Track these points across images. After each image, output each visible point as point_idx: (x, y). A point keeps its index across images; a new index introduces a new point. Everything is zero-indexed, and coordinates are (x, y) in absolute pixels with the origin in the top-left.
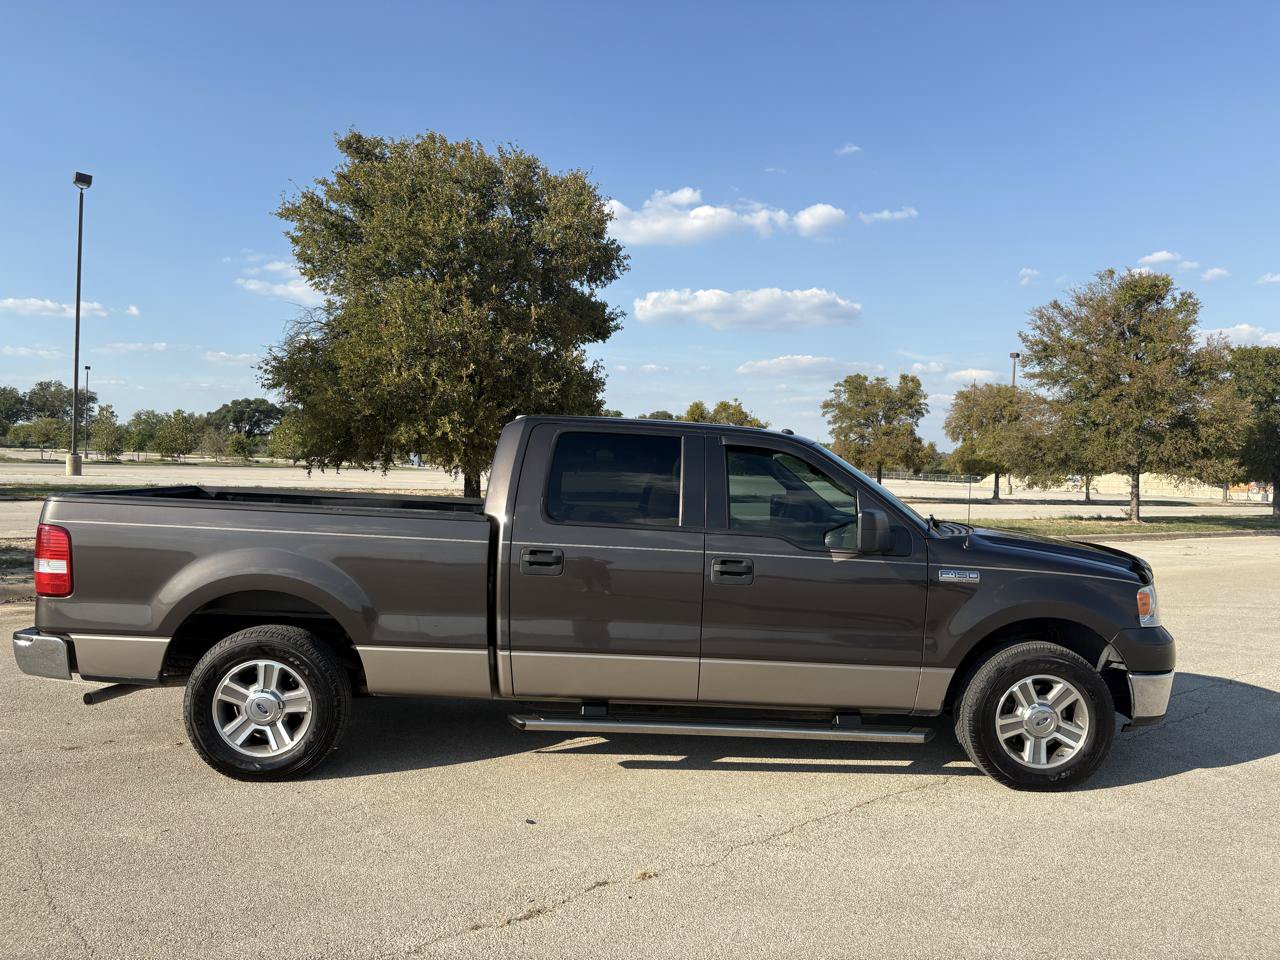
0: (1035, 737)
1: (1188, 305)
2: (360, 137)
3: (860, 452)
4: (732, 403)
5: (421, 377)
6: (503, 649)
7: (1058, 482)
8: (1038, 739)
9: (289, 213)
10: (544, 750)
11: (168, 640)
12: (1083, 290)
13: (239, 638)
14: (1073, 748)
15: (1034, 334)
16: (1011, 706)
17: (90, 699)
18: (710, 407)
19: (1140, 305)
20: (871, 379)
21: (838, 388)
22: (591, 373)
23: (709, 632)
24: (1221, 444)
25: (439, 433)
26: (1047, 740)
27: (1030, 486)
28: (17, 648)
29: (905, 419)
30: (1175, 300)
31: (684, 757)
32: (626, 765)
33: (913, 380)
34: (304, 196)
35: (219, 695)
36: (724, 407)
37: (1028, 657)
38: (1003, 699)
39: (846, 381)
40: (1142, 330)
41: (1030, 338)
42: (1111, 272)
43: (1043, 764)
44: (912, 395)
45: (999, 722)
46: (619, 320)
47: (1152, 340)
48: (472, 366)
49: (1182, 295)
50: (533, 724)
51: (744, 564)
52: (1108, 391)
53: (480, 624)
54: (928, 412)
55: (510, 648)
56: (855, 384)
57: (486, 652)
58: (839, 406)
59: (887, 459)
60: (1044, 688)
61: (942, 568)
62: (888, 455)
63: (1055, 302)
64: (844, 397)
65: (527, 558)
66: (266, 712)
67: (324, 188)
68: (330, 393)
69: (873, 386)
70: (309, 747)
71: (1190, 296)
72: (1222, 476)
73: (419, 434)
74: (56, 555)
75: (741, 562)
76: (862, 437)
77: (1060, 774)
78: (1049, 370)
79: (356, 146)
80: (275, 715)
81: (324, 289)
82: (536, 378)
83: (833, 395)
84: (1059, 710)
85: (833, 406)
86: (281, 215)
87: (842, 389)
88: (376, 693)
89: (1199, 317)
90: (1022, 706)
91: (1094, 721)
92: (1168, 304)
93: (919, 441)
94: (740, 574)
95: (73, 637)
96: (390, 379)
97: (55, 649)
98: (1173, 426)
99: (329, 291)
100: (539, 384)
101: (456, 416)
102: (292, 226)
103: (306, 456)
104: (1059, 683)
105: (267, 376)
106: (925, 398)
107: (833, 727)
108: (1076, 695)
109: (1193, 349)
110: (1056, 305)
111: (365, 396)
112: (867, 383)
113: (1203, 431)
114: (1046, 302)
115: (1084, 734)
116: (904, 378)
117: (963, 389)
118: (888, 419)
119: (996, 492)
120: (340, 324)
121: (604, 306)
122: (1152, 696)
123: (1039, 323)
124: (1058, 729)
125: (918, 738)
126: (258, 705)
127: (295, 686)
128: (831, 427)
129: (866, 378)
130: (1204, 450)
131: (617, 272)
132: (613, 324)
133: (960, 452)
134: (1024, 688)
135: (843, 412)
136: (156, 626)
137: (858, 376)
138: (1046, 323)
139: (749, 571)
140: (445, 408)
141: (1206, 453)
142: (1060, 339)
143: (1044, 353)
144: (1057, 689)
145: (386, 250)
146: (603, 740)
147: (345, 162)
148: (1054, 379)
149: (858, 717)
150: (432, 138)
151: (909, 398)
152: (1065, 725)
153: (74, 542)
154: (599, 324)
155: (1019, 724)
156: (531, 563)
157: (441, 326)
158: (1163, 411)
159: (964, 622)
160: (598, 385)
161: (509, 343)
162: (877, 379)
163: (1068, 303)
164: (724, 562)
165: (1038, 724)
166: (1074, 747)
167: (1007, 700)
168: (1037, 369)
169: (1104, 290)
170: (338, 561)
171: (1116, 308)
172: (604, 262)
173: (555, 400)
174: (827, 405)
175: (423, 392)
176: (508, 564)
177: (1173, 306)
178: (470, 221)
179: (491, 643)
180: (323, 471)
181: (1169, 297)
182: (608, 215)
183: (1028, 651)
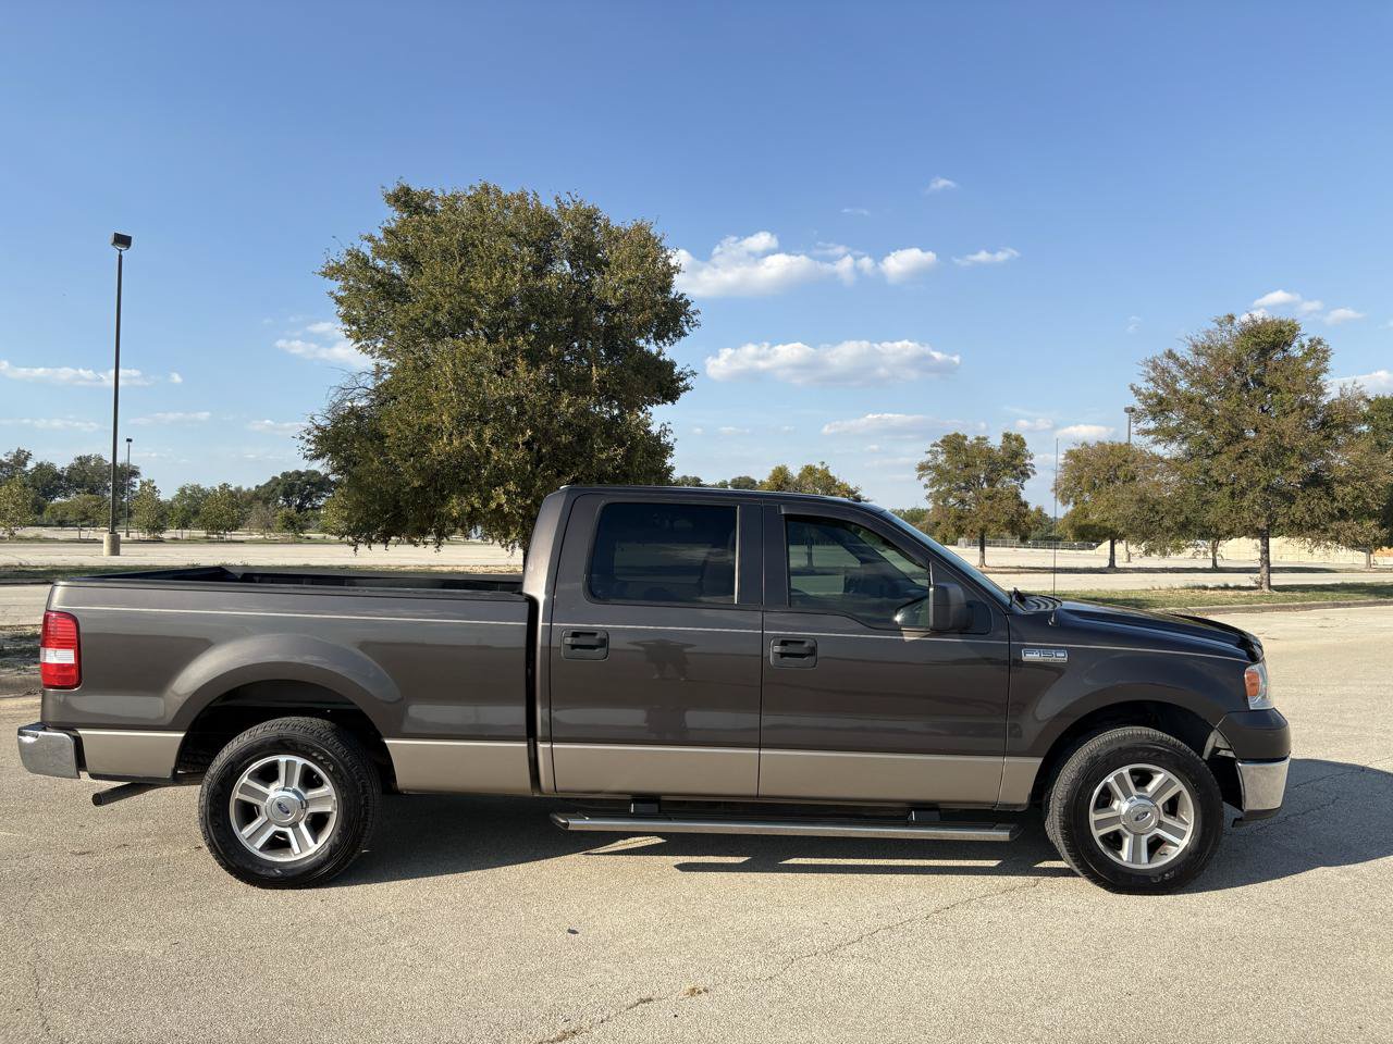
0: (1135, 834)
1: (1317, 352)
2: (409, 189)
3: (960, 518)
4: (819, 466)
5: (473, 445)
6: (543, 741)
7: (1178, 549)
8: (1137, 836)
9: (333, 272)
10: (593, 851)
11: (182, 735)
12: (1201, 338)
13: (259, 731)
14: (1177, 846)
15: (1147, 387)
16: (1106, 799)
17: (99, 799)
18: (795, 471)
19: (1264, 352)
20: (971, 438)
21: (935, 449)
22: (658, 437)
23: (769, 720)
24: (1359, 504)
25: (493, 505)
26: (1147, 837)
27: (1147, 553)
28: (22, 746)
29: (1010, 481)
30: (1303, 346)
31: (747, 858)
32: (683, 867)
33: (1018, 439)
34: (349, 253)
35: (237, 795)
36: (810, 470)
37: (1124, 745)
38: (1097, 791)
39: (943, 441)
40: (1267, 380)
41: (1144, 391)
42: (1231, 318)
43: (1144, 864)
44: (1016, 455)
45: (1093, 817)
46: (688, 380)
47: (1279, 391)
48: (529, 432)
49: (1311, 341)
50: (577, 824)
51: (806, 645)
52: (1231, 448)
53: (518, 714)
54: (1034, 473)
55: (551, 740)
56: (954, 444)
57: (525, 745)
58: (937, 468)
59: (990, 526)
60: (1143, 779)
61: (1025, 646)
62: (991, 521)
63: (1170, 351)
64: (941, 458)
65: (569, 640)
66: (288, 812)
67: (371, 244)
68: (376, 463)
69: (973, 446)
70: (334, 850)
71: (1319, 342)
72: (1361, 539)
73: (472, 506)
74: (63, 644)
75: (803, 642)
76: (962, 501)
77: (1163, 875)
78: (1165, 425)
79: (405, 200)
80: (298, 815)
81: (372, 352)
82: (599, 444)
83: (929, 456)
84: (1160, 803)
85: (930, 468)
86: (325, 274)
87: (939, 449)
88: (407, 790)
89: (1331, 364)
90: (1119, 799)
91: (1199, 815)
92: (1296, 351)
93: (1025, 505)
94: (802, 656)
95: (81, 732)
96: (440, 448)
97: (61, 744)
98: (1305, 485)
99: (376, 354)
100: (601, 450)
101: (511, 487)
102: (336, 286)
103: (351, 532)
104: (1159, 773)
105: (309, 447)
106: (1031, 458)
107: (908, 824)
108: (1179, 786)
109: (1325, 401)
110: (1171, 355)
111: (413, 467)
112: (967, 443)
113: (1338, 490)
114: (1160, 351)
115: (1190, 830)
116: (1007, 436)
117: (1074, 448)
118: (991, 482)
119: (1112, 560)
120: (387, 389)
121: (672, 365)
122: (1265, 786)
123: (1153, 374)
124: (1160, 825)
125: (1002, 835)
126: (279, 805)
127: (318, 783)
128: (928, 491)
129: (965, 438)
130: (1341, 511)
131: (686, 329)
132: (682, 384)
133: (1071, 516)
134: (1120, 779)
135: (941, 475)
136: (169, 718)
137: (956, 436)
138: (1160, 374)
139: (813, 652)
140: (500, 478)
141: (1343, 515)
142: (1176, 392)
143: (1159, 407)
144: (1158, 779)
145: (436, 309)
146: (660, 840)
147: (392, 216)
148: (1170, 435)
149: (937, 813)
150: (486, 189)
151: (1014, 459)
152: (1168, 820)
153: (82, 630)
154: (666, 385)
155: (1116, 819)
156: (573, 647)
157: (495, 389)
158: (1293, 468)
159: (1050, 707)
160: (666, 450)
161: (569, 406)
162: (978, 439)
163: (1184, 352)
164: (784, 643)
165: (1137, 819)
166: (1179, 844)
167: (1101, 792)
168: (1152, 425)
169: (1224, 337)
170: (364, 646)
171: (1238, 357)
172: (672, 318)
173: (618, 467)
174: (923, 468)
175: (476, 461)
176: (549, 648)
177: (1300, 354)
178: (525, 277)
179: (531, 735)
180: (370, 547)
181: (1296, 344)
182: (675, 267)
183: (1125, 737)
